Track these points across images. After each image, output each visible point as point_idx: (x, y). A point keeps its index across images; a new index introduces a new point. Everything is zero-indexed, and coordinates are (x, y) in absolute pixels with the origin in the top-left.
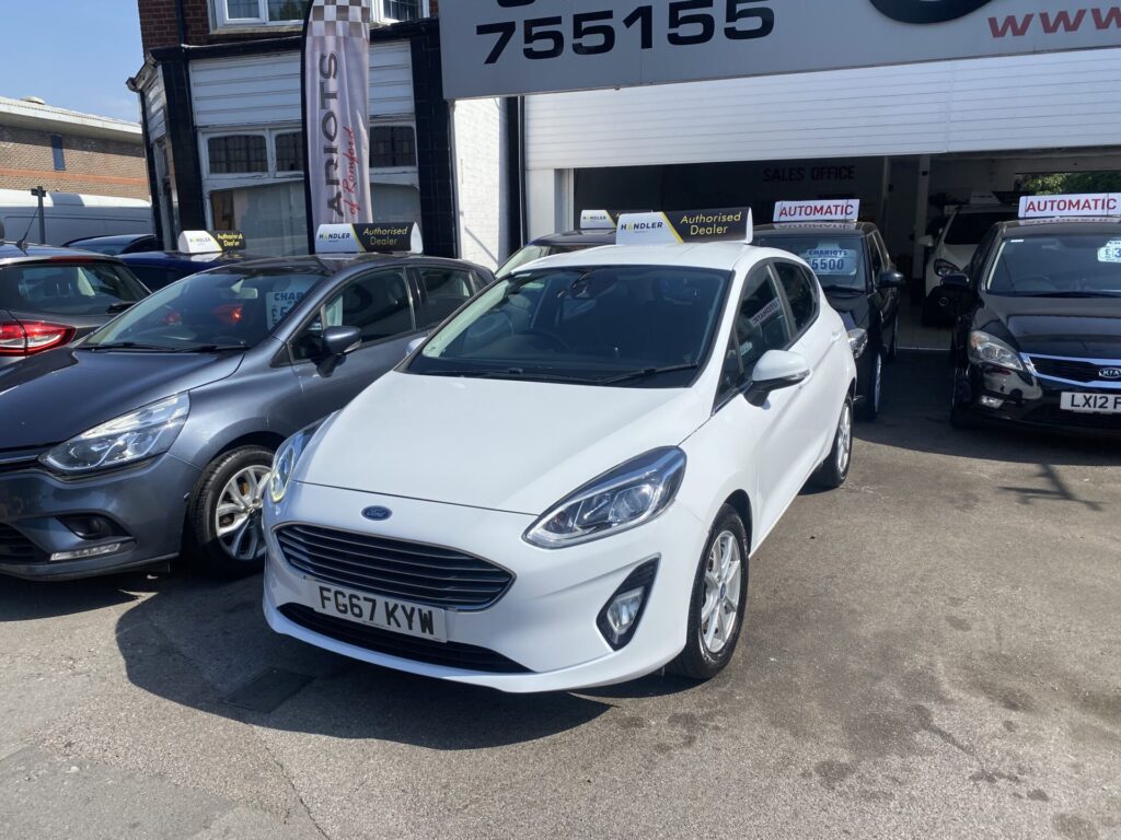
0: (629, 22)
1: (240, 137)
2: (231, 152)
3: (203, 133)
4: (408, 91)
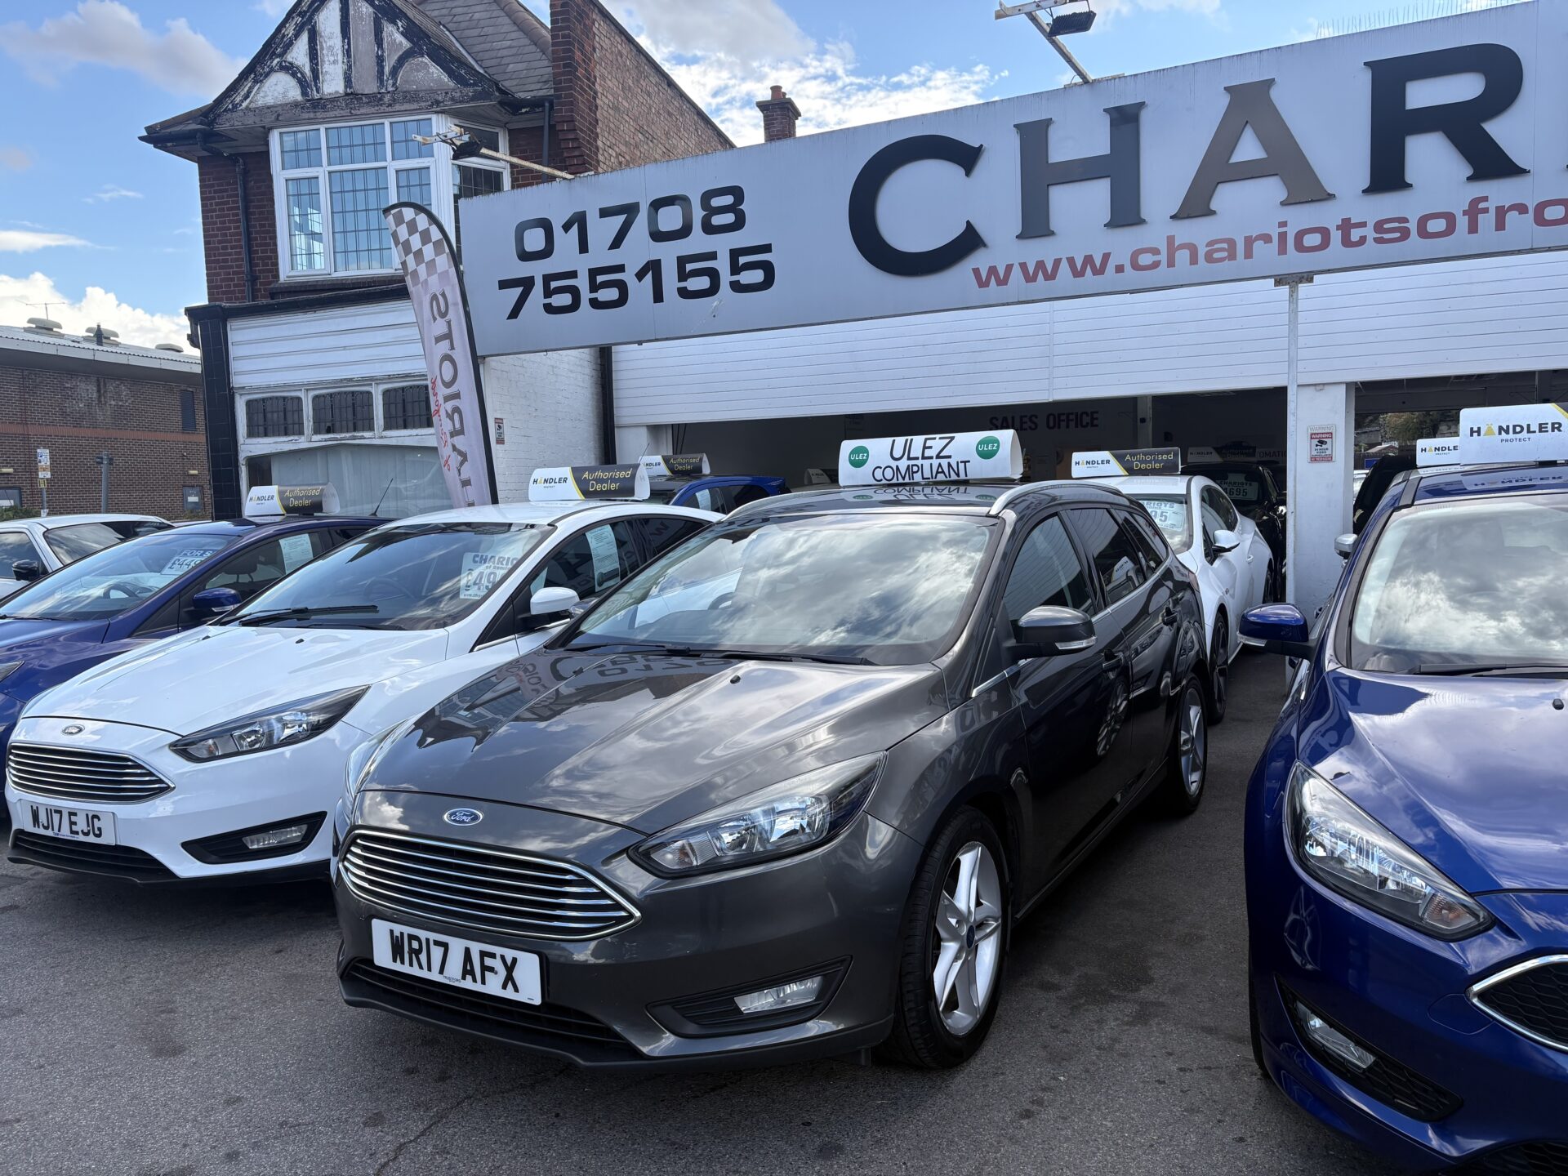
0: (640, 276)
1: (277, 398)
2: (269, 415)
3: (241, 395)
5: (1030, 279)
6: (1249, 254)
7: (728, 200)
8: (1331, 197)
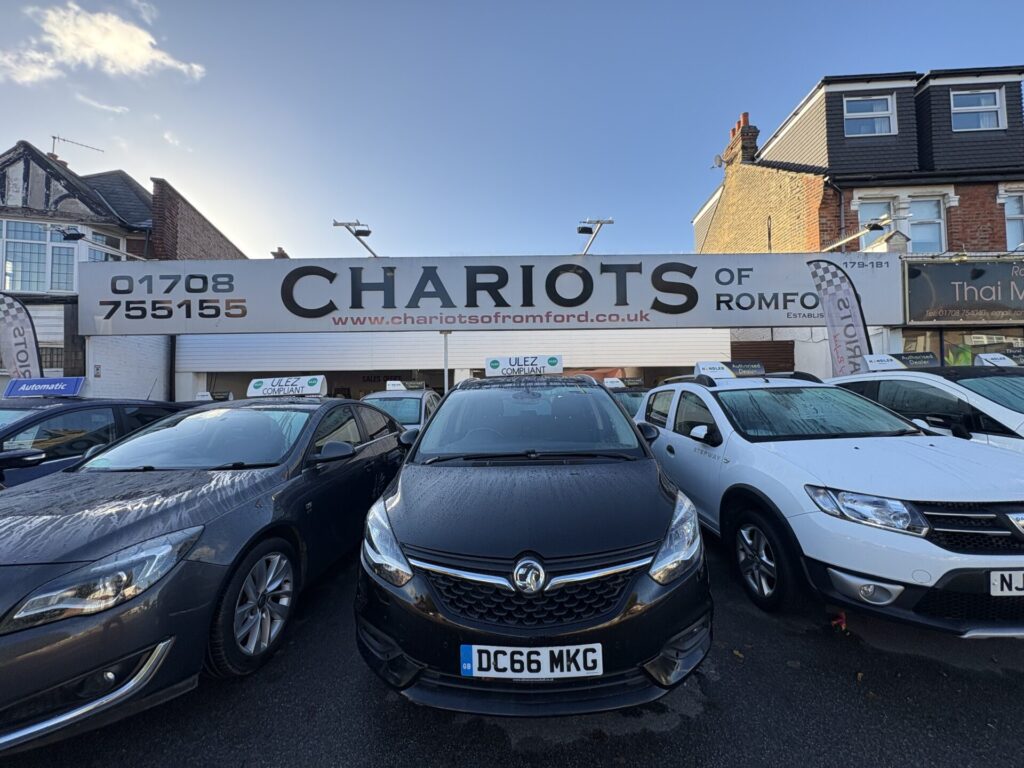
0: (180, 306)
4: (62, 330)
5: (355, 323)
6: (431, 322)
7: (226, 279)
8: (455, 307)
